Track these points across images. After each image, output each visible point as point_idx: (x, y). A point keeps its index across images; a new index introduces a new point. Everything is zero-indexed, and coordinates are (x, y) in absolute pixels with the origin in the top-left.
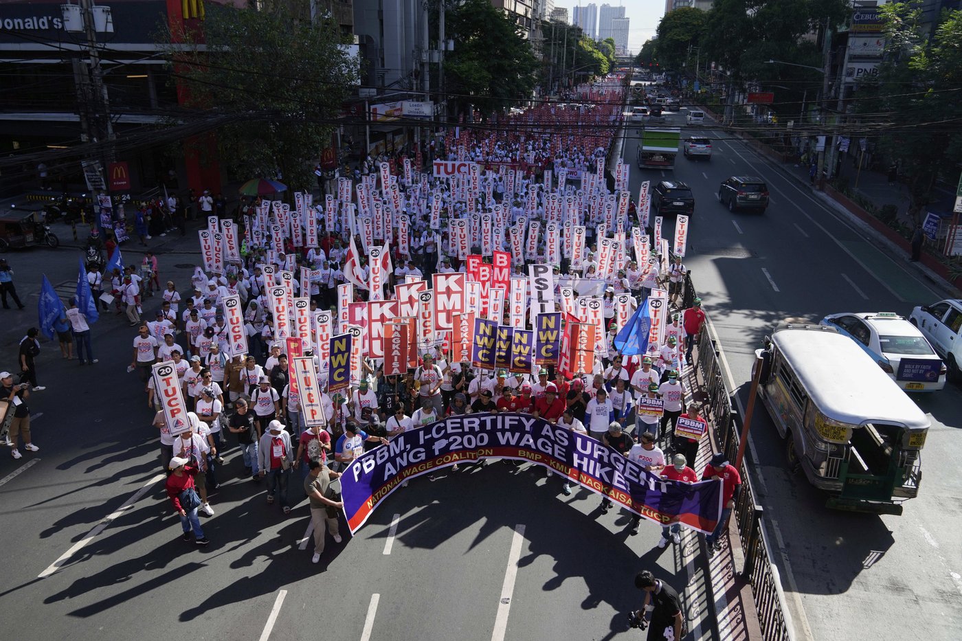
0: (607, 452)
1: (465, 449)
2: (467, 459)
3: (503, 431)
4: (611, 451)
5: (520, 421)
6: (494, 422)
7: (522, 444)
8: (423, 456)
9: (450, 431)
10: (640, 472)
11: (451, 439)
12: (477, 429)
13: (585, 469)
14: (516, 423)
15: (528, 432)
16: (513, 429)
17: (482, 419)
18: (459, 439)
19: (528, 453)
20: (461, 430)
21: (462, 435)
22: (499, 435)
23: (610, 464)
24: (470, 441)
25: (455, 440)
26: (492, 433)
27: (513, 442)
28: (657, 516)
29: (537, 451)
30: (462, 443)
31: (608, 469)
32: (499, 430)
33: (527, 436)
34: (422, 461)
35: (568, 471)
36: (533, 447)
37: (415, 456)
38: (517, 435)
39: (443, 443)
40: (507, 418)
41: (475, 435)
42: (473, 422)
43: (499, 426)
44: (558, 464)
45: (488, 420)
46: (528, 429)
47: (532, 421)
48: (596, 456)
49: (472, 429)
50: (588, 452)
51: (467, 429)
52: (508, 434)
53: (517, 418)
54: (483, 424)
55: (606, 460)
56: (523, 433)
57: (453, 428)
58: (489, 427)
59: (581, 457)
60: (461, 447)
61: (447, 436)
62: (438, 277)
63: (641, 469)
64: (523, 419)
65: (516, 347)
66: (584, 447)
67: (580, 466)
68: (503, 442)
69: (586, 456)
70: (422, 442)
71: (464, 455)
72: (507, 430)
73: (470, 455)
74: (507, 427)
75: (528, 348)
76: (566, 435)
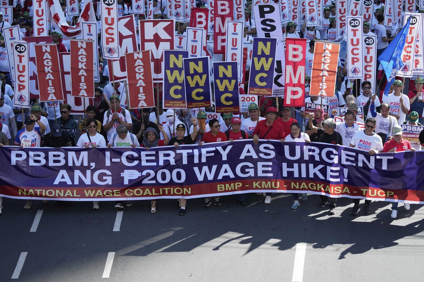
0: (317, 150)
1: (158, 184)
2: (160, 195)
3: (200, 166)
4: (321, 148)
5: (217, 152)
6: (191, 157)
7: (220, 177)
8: (109, 181)
9: (144, 163)
10: (357, 155)
11: (144, 173)
12: (173, 162)
13: (296, 175)
14: (213, 154)
15: (225, 162)
16: (210, 162)
17: (178, 151)
18: (152, 173)
19: (227, 185)
20: (155, 164)
21: (156, 169)
22: (196, 169)
23: (322, 161)
24: (164, 177)
25: (148, 175)
26: (189, 169)
27: (211, 177)
28: (381, 193)
29: (237, 179)
30: (155, 178)
31: (320, 167)
32: (196, 165)
33: (226, 166)
34: (107, 186)
35: (276, 185)
36: (232, 176)
37: (100, 177)
38: (215, 167)
39: (135, 175)
40: (204, 151)
41: (171, 170)
42: (168, 155)
43: (196, 161)
44: (263, 183)
45: (185, 153)
46: (225, 158)
47: (229, 148)
48: (306, 158)
49: (167, 162)
50: (298, 156)
51: (161, 163)
52: (205, 169)
53: (214, 149)
54: (179, 158)
55: (317, 158)
56: (220, 163)
57: (148, 161)
58: (185, 162)
59: (290, 164)
60: (154, 182)
61: (139, 168)
62: (146, 24)
63: (358, 152)
64: (220, 148)
65: (221, 83)
66: (293, 153)
67: (291, 174)
68: (200, 178)
69: (296, 161)
70: (108, 163)
71: (157, 191)
72: (204, 164)
73: (164, 191)
74: (204, 160)
75: (233, 82)
76: (272, 147)
